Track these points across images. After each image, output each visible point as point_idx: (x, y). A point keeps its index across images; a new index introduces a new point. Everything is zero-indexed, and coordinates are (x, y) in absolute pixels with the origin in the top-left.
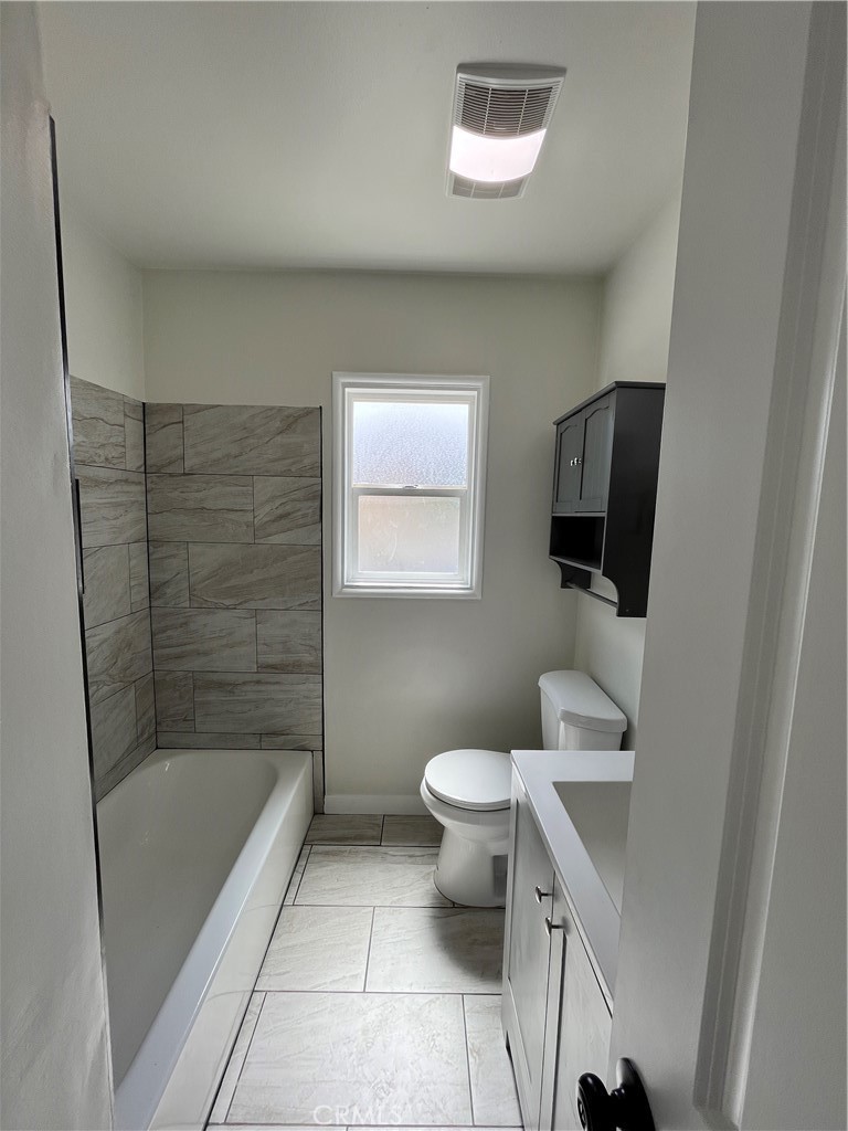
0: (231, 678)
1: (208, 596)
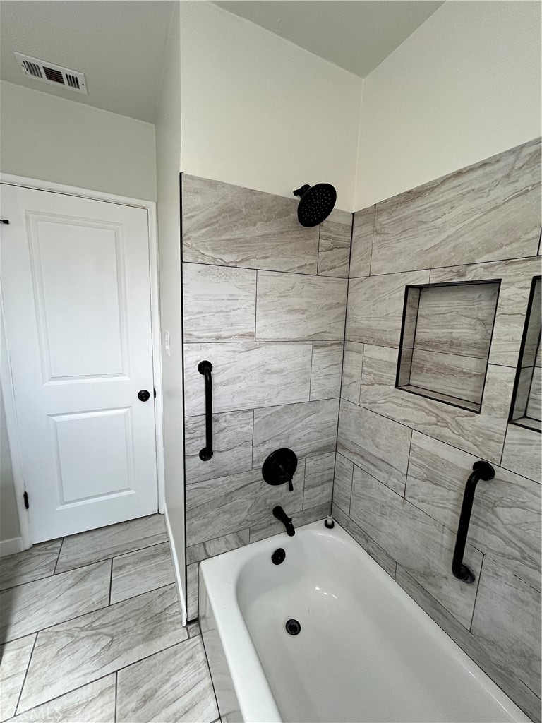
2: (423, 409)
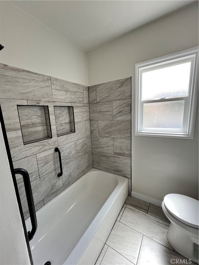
0: (108, 155)
1: (102, 134)
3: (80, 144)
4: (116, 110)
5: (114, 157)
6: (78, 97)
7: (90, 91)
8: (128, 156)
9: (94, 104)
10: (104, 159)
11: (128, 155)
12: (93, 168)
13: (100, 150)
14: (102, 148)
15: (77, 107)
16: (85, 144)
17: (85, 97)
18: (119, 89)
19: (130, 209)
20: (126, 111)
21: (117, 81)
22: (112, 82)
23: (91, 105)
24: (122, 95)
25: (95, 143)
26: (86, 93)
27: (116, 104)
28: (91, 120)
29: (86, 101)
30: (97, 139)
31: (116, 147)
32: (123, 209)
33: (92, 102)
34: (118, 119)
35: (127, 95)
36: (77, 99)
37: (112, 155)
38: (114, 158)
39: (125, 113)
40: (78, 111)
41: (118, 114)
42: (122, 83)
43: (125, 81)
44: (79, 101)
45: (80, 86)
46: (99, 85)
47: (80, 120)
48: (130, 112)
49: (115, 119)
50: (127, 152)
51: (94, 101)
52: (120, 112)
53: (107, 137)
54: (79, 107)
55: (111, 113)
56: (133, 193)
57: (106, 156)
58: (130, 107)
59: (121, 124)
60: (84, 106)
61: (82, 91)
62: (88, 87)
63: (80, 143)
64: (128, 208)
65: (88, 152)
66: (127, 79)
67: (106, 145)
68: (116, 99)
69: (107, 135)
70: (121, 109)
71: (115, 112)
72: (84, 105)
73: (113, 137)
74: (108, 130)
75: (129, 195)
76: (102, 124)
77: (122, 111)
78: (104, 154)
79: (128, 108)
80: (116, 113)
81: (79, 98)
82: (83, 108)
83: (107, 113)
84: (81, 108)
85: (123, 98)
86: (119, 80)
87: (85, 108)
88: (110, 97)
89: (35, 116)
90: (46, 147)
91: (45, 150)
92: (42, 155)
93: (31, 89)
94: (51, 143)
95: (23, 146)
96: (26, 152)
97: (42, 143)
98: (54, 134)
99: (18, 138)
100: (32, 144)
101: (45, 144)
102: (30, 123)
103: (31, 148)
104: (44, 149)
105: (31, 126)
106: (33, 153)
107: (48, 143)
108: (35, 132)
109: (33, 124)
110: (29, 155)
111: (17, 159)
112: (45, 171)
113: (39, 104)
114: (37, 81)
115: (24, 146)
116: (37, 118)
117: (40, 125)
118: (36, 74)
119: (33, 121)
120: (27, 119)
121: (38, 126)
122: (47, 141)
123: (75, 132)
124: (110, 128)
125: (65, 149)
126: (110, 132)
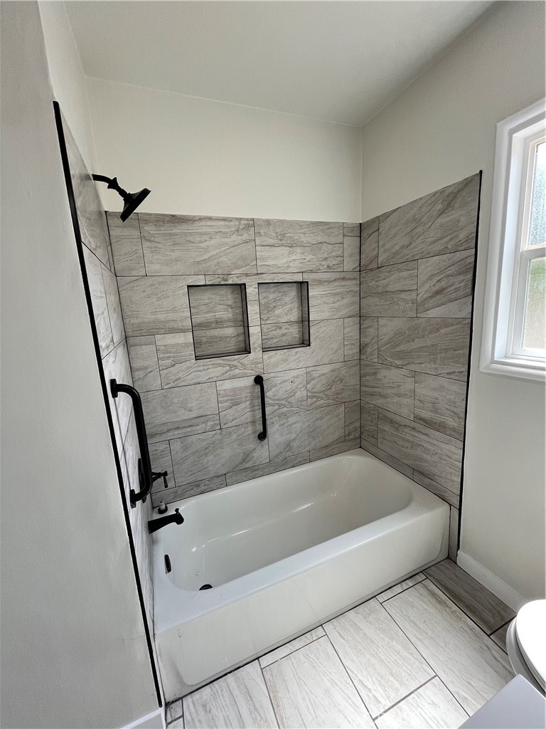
0: (397, 419)
1: (387, 356)
2: (220, 365)
3: (322, 377)
4: (427, 286)
5: (414, 429)
6: (325, 256)
7: (364, 234)
8: (453, 433)
9: (371, 270)
10: (387, 428)
11: (454, 430)
12: (360, 447)
13: (380, 402)
14: (385, 397)
15: (320, 282)
16: (337, 379)
17: (346, 254)
18: (439, 220)
19: (433, 594)
20: (457, 290)
21: (436, 193)
22: (420, 199)
23: (364, 274)
24: (448, 238)
25: (368, 381)
26: (351, 243)
27: (427, 267)
28: (361, 317)
29: (350, 264)
30: (373, 371)
31: (420, 400)
32: (410, 583)
33: (368, 265)
34: (434, 313)
35: (462, 235)
36: (323, 263)
37: (408, 422)
38: (412, 432)
39: (453, 296)
40: (322, 293)
41: (433, 299)
42: (451, 198)
43: (459, 191)
44: (325, 266)
45: (333, 225)
46: (386, 216)
47: (326, 315)
48: (469, 290)
49: (421, 315)
50: (452, 423)
51: (371, 262)
52: (438, 293)
53: (397, 367)
54: (327, 281)
55: (413, 296)
56: (463, 557)
57: (392, 422)
58: (470, 276)
59: (438, 330)
60: (343, 279)
61: (340, 239)
62: (360, 224)
63: (323, 375)
64: (426, 587)
65: (347, 400)
66: (467, 183)
67: (394, 391)
68: (429, 253)
69: (398, 362)
70: (443, 284)
71: (424, 292)
72: (342, 275)
73: (413, 367)
74: (401, 348)
75: (448, 558)
76: (388, 328)
77: (444, 289)
78: (388, 415)
79: (462, 277)
80: (425, 296)
81: (326, 259)
82: (336, 284)
83: (403, 295)
84: (332, 283)
85: (450, 247)
86: (442, 191)
87: (343, 283)
88: (412, 246)
89: (223, 306)
90: (237, 371)
91: (234, 375)
92: (228, 385)
93: (213, 253)
94: (246, 363)
95: (194, 361)
96: (198, 373)
97: (228, 360)
98: (256, 346)
99: (186, 345)
100: (210, 361)
101: (235, 363)
102: (212, 320)
103: (208, 369)
104: (232, 373)
105: (214, 325)
106: (211, 378)
107: (241, 363)
108: (221, 337)
109: (217, 322)
110: (204, 380)
111: (183, 384)
112: (231, 418)
113: (227, 280)
114: (225, 233)
115: (196, 363)
116: (226, 310)
117: (230, 324)
118: (224, 219)
119: (218, 315)
120: (208, 312)
121: (227, 327)
122: (238, 359)
123: (309, 345)
124: (409, 342)
125: (279, 382)
126: (408, 352)
